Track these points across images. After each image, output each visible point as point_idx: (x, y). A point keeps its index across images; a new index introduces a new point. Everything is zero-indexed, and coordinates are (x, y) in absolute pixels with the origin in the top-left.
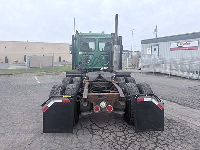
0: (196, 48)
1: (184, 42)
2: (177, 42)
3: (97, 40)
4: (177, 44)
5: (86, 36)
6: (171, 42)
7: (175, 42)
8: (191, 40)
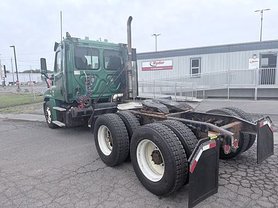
0: (170, 68)
1: (157, 60)
2: (149, 60)
3: (101, 51)
4: (149, 63)
5: (84, 44)
6: (142, 60)
7: (147, 60)
8: (165, 59)
